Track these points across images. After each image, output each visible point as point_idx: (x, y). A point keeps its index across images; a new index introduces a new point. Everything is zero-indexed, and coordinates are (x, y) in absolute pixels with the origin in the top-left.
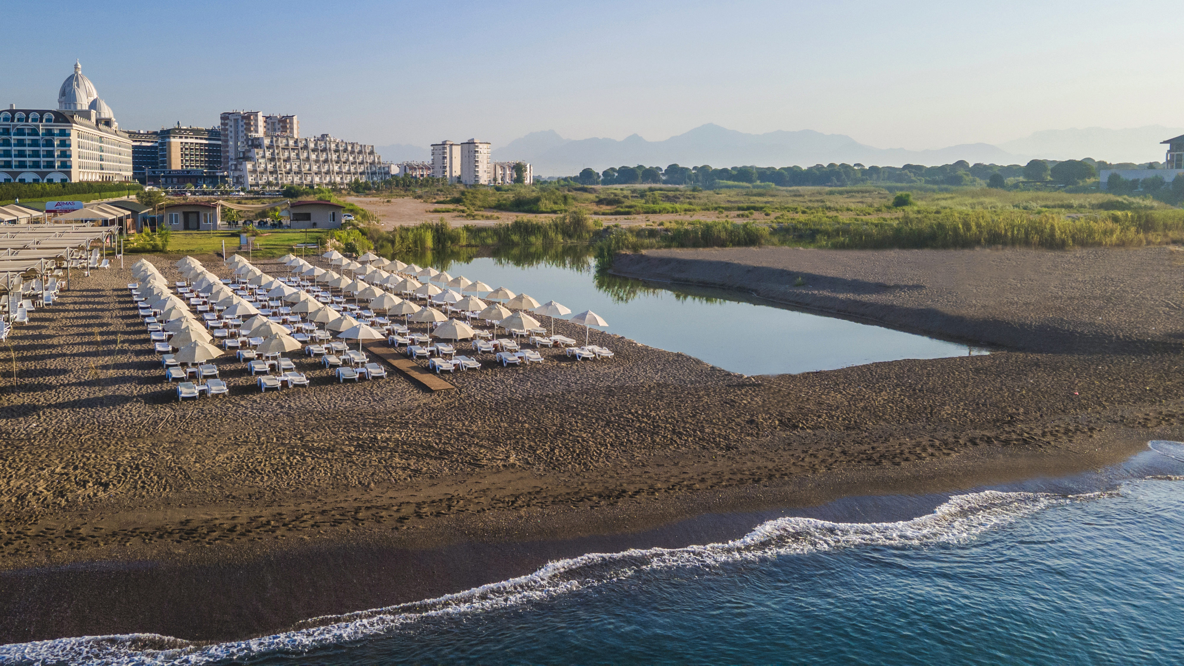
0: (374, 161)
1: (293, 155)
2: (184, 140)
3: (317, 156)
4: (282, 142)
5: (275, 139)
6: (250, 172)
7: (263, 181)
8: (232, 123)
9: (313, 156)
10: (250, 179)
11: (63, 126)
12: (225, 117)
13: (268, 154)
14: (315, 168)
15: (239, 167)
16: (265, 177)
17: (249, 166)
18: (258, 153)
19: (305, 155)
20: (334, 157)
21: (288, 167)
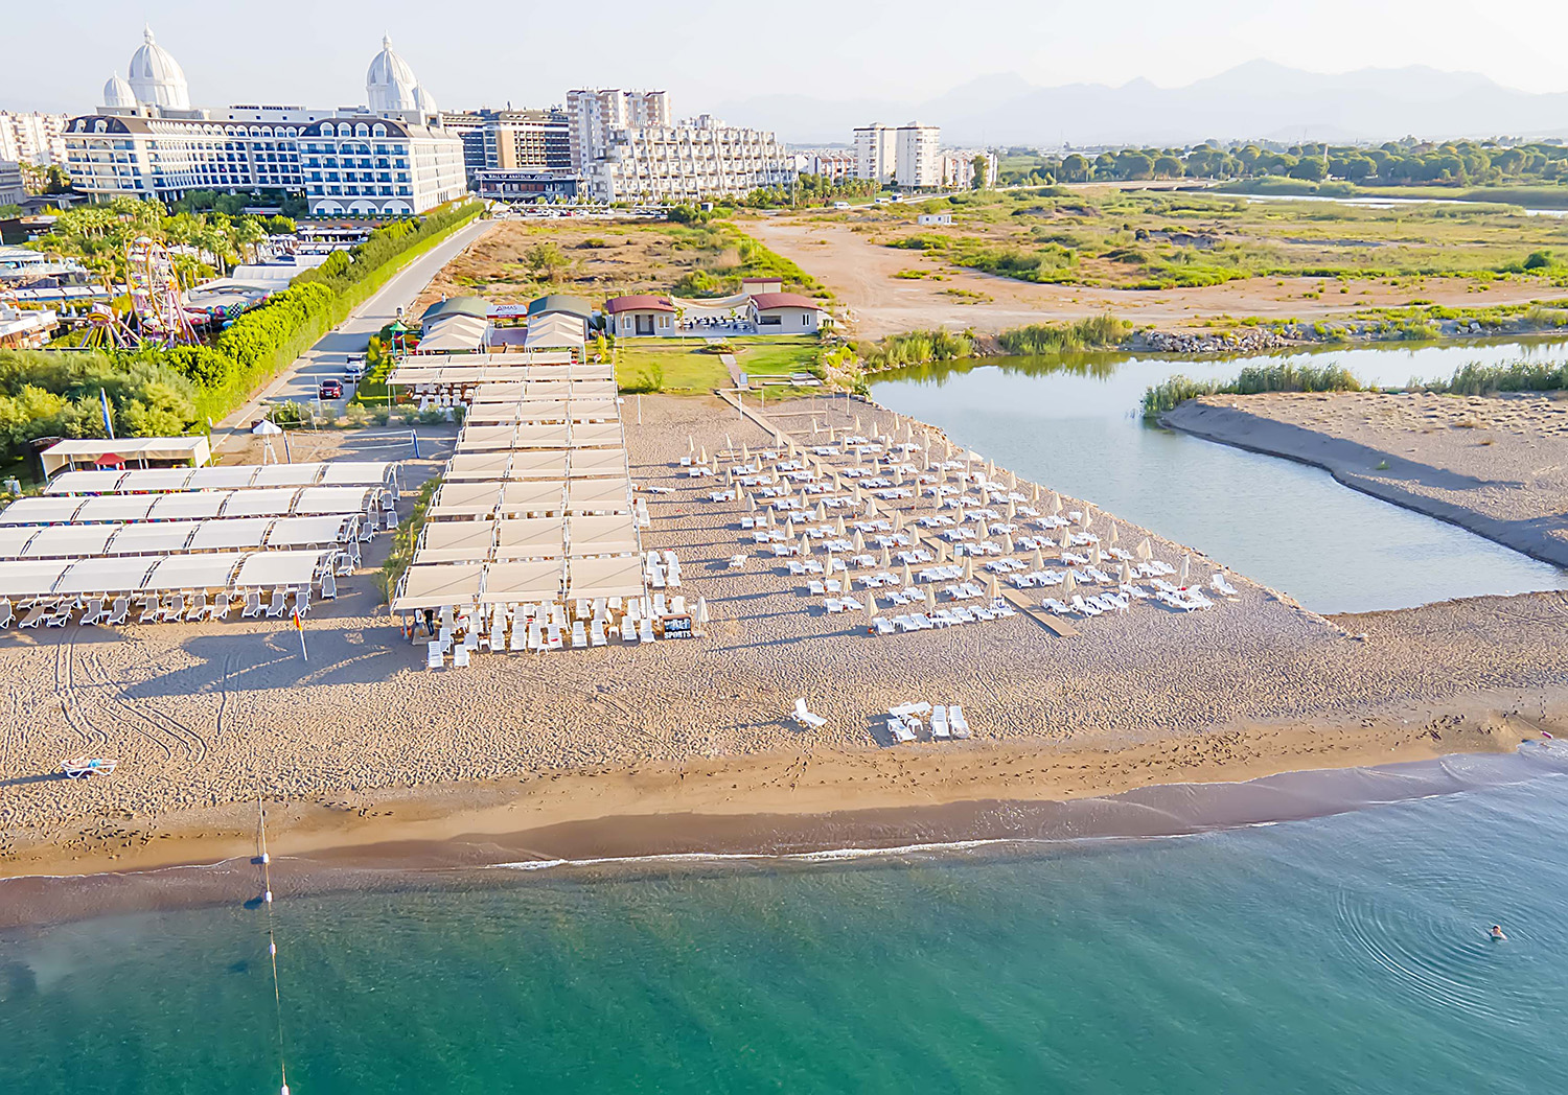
0: (775, 154)
1: (670, 152)
2: (518, 128)
3: (700, 151)
4: (654, 136)
5: (645, 131)
6: (614, 177)
7: (632, 190)
8: (583, 106)
9: (695, 152)
10: (615, 188)
11: (399, 141)
12: (573, 97)
13: (637, 153)
14: (697, 169)
15: (599, 170)
16: (634, 183)
17: (613, 168)
18: (622, 152)
19: (686, 151)
20: (723, 151)
21: (664, 168)
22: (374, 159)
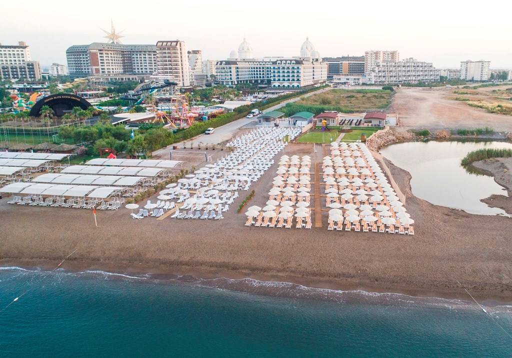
0: (432, 70)
1: (394, 69)
2: (350, 62)
4: (389, 64)
6: (374, 76)
8: (370, 56)
10: (374, 80)
11: (298, 65)
12: (367, 53)
13: (383, 69)
14: (403, 74)
15: (370, 74)
16: (381, 78)
18: (378, 69)
19: (399, 69)
20: (413, 69)
22: (290, 71)
